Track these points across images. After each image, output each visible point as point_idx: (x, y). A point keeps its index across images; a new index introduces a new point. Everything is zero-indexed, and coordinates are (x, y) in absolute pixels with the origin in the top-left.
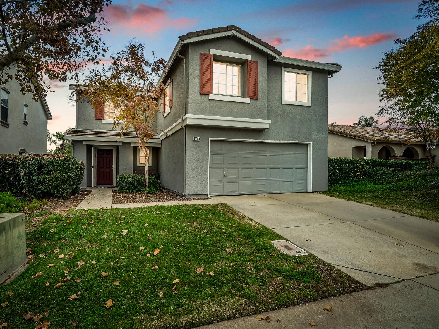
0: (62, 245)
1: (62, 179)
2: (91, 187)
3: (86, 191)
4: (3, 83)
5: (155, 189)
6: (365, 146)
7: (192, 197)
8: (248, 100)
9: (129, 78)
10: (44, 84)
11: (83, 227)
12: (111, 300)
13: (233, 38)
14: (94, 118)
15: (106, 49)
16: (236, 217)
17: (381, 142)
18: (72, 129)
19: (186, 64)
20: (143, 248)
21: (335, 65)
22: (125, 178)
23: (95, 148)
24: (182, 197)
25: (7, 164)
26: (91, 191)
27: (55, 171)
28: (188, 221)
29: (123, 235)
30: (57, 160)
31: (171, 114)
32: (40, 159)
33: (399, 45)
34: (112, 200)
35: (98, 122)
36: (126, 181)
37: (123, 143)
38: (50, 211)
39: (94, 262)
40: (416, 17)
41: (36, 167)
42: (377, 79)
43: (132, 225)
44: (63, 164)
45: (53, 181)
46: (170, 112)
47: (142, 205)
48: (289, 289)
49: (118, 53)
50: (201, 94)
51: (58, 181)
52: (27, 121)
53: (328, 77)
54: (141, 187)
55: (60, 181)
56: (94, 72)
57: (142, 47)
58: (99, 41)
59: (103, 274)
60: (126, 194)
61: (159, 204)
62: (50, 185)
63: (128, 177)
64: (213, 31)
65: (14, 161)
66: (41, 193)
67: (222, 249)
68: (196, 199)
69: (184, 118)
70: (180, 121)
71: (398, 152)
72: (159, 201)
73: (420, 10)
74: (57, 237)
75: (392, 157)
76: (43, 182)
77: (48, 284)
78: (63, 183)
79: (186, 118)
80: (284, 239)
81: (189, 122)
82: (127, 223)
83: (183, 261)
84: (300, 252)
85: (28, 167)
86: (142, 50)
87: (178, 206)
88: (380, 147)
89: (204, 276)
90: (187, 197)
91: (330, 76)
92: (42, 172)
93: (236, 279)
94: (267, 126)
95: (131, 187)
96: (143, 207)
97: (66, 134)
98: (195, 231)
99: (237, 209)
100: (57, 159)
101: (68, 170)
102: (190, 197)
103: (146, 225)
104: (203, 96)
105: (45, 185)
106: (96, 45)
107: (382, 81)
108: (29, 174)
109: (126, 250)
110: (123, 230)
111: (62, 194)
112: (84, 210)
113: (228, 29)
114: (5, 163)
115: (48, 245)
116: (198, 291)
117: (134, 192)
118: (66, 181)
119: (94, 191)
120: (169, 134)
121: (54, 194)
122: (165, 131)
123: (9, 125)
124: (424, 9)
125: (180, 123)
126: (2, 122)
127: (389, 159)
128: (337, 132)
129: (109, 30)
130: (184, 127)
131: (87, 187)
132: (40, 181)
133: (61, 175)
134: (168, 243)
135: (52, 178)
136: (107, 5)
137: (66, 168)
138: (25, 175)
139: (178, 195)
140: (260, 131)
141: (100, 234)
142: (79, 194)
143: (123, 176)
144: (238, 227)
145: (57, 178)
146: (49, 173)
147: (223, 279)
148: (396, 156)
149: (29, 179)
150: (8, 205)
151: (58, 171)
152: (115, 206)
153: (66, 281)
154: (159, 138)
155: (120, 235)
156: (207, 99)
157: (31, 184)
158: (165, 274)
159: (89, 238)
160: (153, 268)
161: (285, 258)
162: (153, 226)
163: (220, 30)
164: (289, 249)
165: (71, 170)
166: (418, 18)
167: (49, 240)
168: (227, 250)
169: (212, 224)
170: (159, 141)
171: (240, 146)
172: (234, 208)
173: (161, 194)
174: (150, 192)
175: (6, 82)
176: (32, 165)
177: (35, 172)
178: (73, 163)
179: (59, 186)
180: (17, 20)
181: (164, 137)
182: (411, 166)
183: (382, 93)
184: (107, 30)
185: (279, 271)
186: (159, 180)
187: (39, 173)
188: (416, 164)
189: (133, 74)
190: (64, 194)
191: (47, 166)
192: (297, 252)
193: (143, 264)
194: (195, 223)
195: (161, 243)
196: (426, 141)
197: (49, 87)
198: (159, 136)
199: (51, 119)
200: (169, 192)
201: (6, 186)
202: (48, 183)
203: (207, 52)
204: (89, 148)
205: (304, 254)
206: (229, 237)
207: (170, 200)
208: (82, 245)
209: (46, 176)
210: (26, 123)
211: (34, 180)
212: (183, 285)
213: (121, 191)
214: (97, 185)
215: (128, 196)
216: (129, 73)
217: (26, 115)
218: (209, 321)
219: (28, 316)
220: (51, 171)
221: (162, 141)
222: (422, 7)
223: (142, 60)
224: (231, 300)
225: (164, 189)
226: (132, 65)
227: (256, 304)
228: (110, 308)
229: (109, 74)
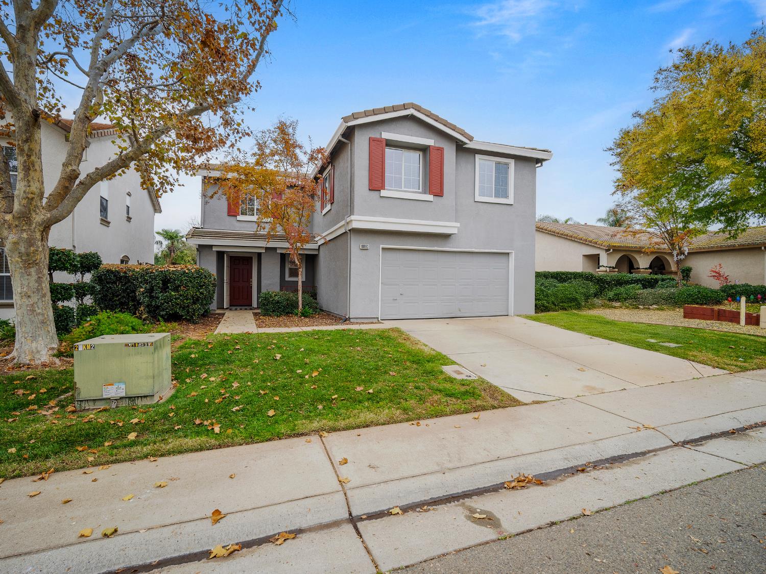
0: (208, 371)
1: (193, 297)
2: (223, 308)
3: (218, 314)
4: (118, 175)
5: (311, 311)
6: (599, 255)
7: (359, 321)
8: (430, 197)
9: (276, 164)
10: (171, 177)
11: (229, 352)
12: (273, 411)
13: (412, 118)
14: (226, 214)
15: (250, 133)
16: (408, 343)
17: (619, 249)
18: (197, 228)
19: (351, 150)
20: (301, 371)
21: (544, 151)
22: (271, 297)
23: (227, 256)
24: (346, 320)
25: (117, 277)
26: (224, 314)
27: (184, 287)
28: (351, 346)
29: (276, 359)
30: (187, 273)
31: (332, 212)
32: (165, 271)
33: (638, 120)
34: (257, 325)
35: (232, 219)
36: (272, 301)
37: (267, 249)
38: (184, 335)
39: (249, 383)
40: (651, 88)
41: (161, 282)
42: (611, 165)
43: (286, 350)
44: (195, 278)
45: (181, 300)
46: (330, 210)
47: (295, 330)
48: (446, 404)
49: (263, 132)
50: (369, 190)
51: (187, 300)
52: (130, 216)
53: (536, 166)
54: (292, 309)
55: (190, 299)
56: (230, 156)
57: (294, 125)
58: (242, 123)
59: (262, 392)
60: (272, 317)
61: (316, 328)
62: (178, 304)
63: (275, 295)
64: (385, 110)
65: (127, 274)
66: (166, 314)
67: (386, 372)
68: (363, 323)
69: (348, 219)
70: (343, 223)
71: (643, 262)
72: (316, 326)
73: (657, 80)
74: (201, 362)
75: (635, 269)
76: (169, 301)
77: (207, 401)
78: (194, 303)
79: (351, 221)
80: (458, 364)
81: (355, 225)
82: (279, 348)
83: (343, 381)
84: (470, 376)
85: (150, 282)
86: (294, 129)
87: (339, 330)
88: (617, 257)
89: (364, 393)
90: (352, 320)
91: (540, 165)
92: (168, 287)
93: (395, 396)
94: (454, 231)
95: (279, 308)
96: (298, 331)
97: (190, 236)
98: (358, 356)
99: (412, 335)
100: (187, 271)
101: (200, 286)
102: (355, 321)
103: (303, 349)
104: (373, 192)
105: (172, 305)
106: (237, 127)
107: (617, 167)
108: (151, 290)
109: (281, 373)
110: (277, 355)
111: (192, 317)
112: (225, 334)
113: (404, 107)
114: (115, 276)
115: (191, 371)
116: (356, 405)
117: (282, 315)
118: (198, 300)
119: (228, 314)
120: (328, 238)
121: (182, 316)
122: (324, 235)
123: (109, 223)
124: (661, 78)
125: (344, 225)
126: (102, 220)
127: (631, 273)
128: (562, 234)
129: (253, 109)
130: (348, 232)
131: (218, 308)
132: (165, 299)
133: (191, 292)
134: (327, 366)
135: (181, 295)
136: (256, 91)
137: (197, 282)
138: (146, 292)
139: (340, 319)
140: (446, 237)
141: (251, 359)
142: (208, 317)
143: (268, 293)
144: (409, 353)
145: (186, 296)
146: (176, 289)
147: (382, 396)
148: (639, 269)
149: (151, 297)
150: (133, 329)
151: (188, 286)
152: (261, 330)
153: (225, 398)
154: (316, 242)
155: (274, 359)
156: (378, 196)
157: (153, 303)
158: (324, 392)
159: (237, 363)
160: (312, 387)
161: (451, 380)
162: (310, 352)
163: (394, 109)
164: (459, 373)
165: (204, 285)
166: (653, 90)
167: (191, 366)
168: (391, 373)
169: (378, 349)
170: (315, 246)
171: (421, 256)
172: (408, 333)
173: (319, 317)
174: (304, 315)
175: (122, 174)
176: (155, 278)
177: (159, 287)
178: (205, 276)
179: (188, 306)
180: (126, 84)
181: (322, 241)
182: (656, 281)
183: (617, 184)
184: (251, 109)
185: (440, 391)
186: (316, 299)
187: (165, 289)
188: (663, 280)
189: (283, 158)
190: (195, 316)
191: (175, 280)
192: (467, 376)
193: (301, 384)
194: (359, 348)
195: (319, 366)
196: (674, 249)
197: (177, 180)
198: (316, 239)
199: (160, 212)
200: (329, 315)
201: (116, 305)
202: (175, 302)
203: (378, 136)
204: (220, 255)
205: (474, 377)
206: (395, 362)
207: (329, 325)
208: (232, 369)
209: (173, 293)
210: (129, 219)
211: (158, 298)
212: (342, 400)
213: (266, 313)
214: (230, 306)
215: (275, 320)
216: (277, 157)
217: (128, 207)
218: (365, 425)
219: (198, 422)
220: (179, 286)
221: (321, 247)
222: (659, 76)
223: (295, 146)
224: (387, 411)
225: (322, 311)
226: (280, 147)
227: (410, 413)
228: (273, 416)
229: (252, 160)
